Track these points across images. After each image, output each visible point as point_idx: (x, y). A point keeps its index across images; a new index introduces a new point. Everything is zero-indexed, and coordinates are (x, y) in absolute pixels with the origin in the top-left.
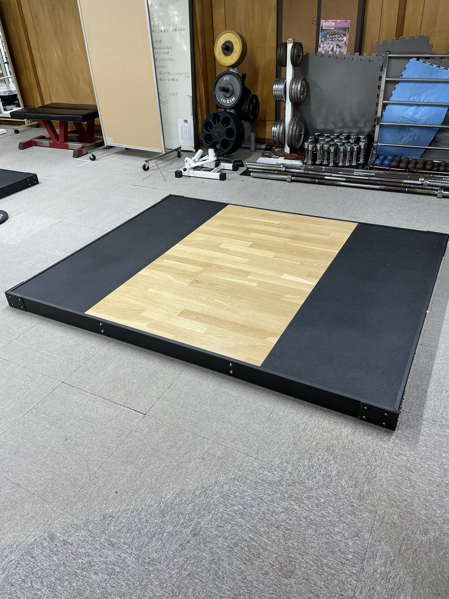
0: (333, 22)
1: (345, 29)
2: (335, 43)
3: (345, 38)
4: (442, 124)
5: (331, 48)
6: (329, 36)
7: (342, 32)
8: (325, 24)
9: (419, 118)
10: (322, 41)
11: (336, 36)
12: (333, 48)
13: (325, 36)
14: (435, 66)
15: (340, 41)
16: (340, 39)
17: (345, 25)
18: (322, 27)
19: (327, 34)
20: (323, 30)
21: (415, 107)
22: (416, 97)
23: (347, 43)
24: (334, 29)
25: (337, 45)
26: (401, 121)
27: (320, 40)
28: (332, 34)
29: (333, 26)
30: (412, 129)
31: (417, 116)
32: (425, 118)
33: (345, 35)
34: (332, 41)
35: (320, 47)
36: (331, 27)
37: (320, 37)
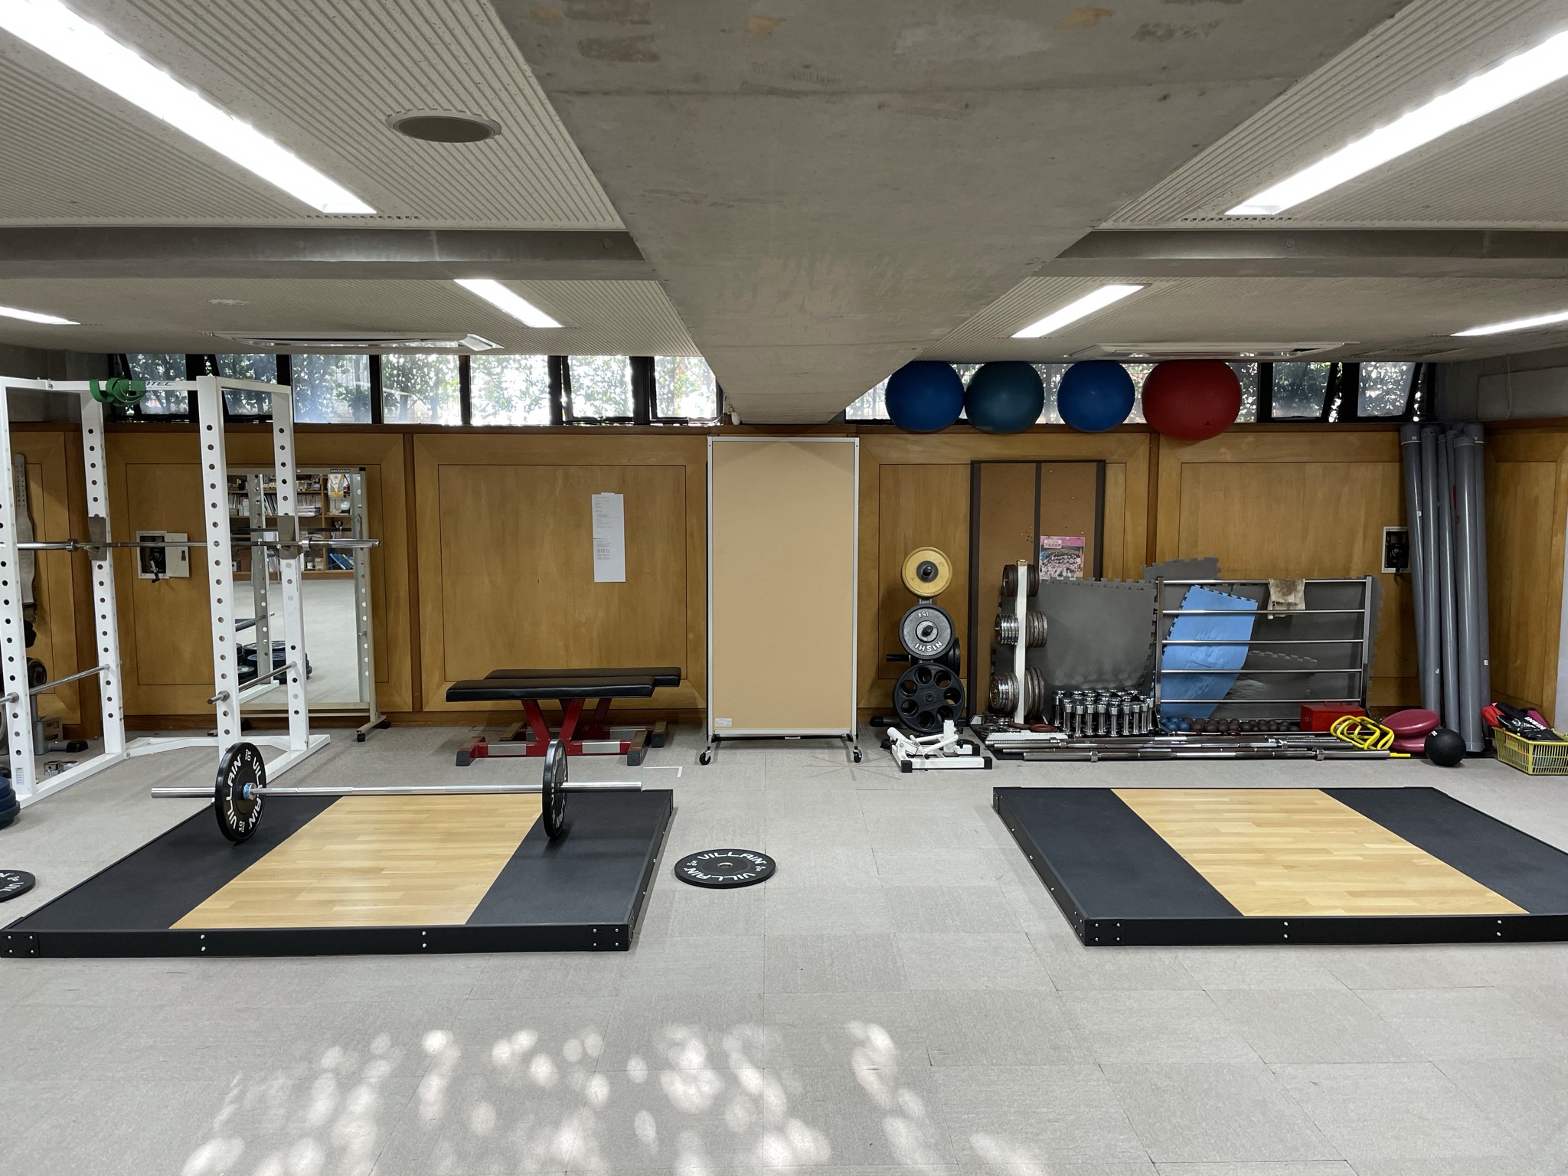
0: (1059, 539)
1: (1078, 549)
2: (1063, 567)
3: (1078, 560)
4: (1242, 669)
5: (1058, 573)
6: (1055, 556)
7: (1073, 551)
8: (1046, 541)
9: (1214, 661)
10: (1043, 564)
11: (1065, 557)
12: (1061, 572)
13: (1047, 557)
14: (1225, 595)
15: (1071, 564)
16: (1072, 561)
17: (1078, 544)
18: (1042, 546)
19: (1052, 554)
20: (1044, 549)
21: (1206, 647)
22: (1203, 635)
23: (1082, 566)
24: (1062, 548)
25: (1067, 569)
26: (1189, 666)
27: (1041, 562)
28: (1058, 555)
29: (1060, 545)
30: (1205, 677)
31: (1211, 660)
32: (1221, 661)
33: (1078, 557)
34: (1059, 563)
35: (1041, 571)
36: (1056, 545)
37: (1040, 558)
